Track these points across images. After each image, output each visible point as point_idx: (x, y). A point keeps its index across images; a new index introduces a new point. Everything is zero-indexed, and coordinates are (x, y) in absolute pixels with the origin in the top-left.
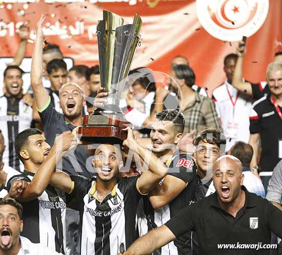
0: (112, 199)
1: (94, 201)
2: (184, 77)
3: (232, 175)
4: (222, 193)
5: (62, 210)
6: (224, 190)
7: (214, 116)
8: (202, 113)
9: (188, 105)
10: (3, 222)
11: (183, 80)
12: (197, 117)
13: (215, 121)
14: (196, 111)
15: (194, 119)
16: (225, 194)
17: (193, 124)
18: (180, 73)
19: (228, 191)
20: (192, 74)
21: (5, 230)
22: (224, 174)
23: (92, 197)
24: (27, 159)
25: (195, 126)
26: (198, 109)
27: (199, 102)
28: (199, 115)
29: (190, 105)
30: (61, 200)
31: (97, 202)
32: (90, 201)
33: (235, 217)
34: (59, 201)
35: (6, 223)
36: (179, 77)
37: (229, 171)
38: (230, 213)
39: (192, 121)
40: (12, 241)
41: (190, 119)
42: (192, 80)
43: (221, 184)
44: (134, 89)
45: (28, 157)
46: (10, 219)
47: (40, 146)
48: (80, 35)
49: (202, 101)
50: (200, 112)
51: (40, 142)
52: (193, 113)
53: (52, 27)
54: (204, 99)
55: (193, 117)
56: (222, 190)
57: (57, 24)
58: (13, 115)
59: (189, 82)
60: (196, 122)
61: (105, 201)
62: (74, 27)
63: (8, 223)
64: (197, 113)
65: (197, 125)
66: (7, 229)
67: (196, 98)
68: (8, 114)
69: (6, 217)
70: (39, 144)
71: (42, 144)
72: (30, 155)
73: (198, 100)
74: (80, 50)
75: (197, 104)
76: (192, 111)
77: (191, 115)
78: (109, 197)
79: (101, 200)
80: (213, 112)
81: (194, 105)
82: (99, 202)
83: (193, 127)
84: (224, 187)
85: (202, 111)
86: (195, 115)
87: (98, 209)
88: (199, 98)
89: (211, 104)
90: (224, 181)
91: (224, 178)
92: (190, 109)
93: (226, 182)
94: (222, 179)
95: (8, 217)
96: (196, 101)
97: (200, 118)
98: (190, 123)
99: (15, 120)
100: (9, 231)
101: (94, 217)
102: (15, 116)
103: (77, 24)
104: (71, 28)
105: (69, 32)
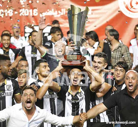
0: (79, 94)
1: (71, 95)
2: (113, 35)
3: (134, 79)
4: (129, 87)
5: (55, 98)
6: (130, 86)
7: (127, 54)
8: (122, 52)
9: (115, 48)
10: (28, 97)
11: (113, 37)
12: (119, 54)
13: (128, 56)
14: (119, 51)
15: (118, 55)
16: (131, 88)
17: (118, 57)
18: (111, 33)
19: (132, 86)
20: (117, 33)
21: (29, 100)
22: (130, 78)
23: (69, 93)
24: (39, 74)
25: (118, 58)
26: (120, 50)
27: (121, 47)
28: (120, 53)
29: (117, 48)
30: (55, 93)
31: (72, 96)
32: (68, 95)
33: (134, 98)
34: (54, 94)
35: (29, 98)
36: (111, 35)
37: (133, 77)
38: (133, 97)
39: (117, 56)
40: (31, 106)
41: (116, 55)
42: (118, 36)
43: (129, 83)
44: (89, 41)
45: (39, 73)
46: (31, 96)
47: (45, 68)
48: (63, 15)
49: (122, 46)
50: (121, 52)
51: (45, 66)
52: (118, 52)
53: (50, 11)
54: (123, 46)
55: (117, 54)
56: (129, 86)
57: (53, 10)
58: (34, 54)
59: (116, 37)
60: (119, 56)
61: (76, 95)
62: (61, 11)
63: (30, 97)
64: (120, 52)
65: (119, 58)
66: (30, 100)
67: (119, 45)
68: (32, 54)
69: (29, 95)
70: (45, 67)
71: (46, 68)
72: (40, 72)
73: (120, 46)
74: (64, 22)
75: (120, 48)
76: (117, 51)
77: (116, 53)
78: (78, 93)
79: (74, 95)
80: (127, 52)
81: (118, 48)
82: (73, 96)
83: (117, 59)
84: (130, 85)
85: (122, 51)
86: (118, 53)
87: (73, 99)
88: (121, 45)
89: (126, 48)
90: (130, 82)
91: (130, 80)
92: (116, 50)
93: (131, 82)
94: (129, 80)
95: (30, 95)
96: (119, 47)
97: (121, 54)
98: (116, 57)
99: (35, 56)
100: (30, 101)
101: (71, 103)
102: (35, 55)
103: (62, 10)
104: (59, 12)
105: (58, 14)
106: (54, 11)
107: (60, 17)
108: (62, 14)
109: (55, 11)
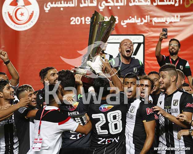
48: (147, 23)
53: (133, 19)
62: (145, 19)
74: (148, 31)
103: (146, 17)
104: (143, 19)
105: (142, 21)
106: (137, 18)
107: (144, 24)
108: (146, 21)
109: (139, 18)
